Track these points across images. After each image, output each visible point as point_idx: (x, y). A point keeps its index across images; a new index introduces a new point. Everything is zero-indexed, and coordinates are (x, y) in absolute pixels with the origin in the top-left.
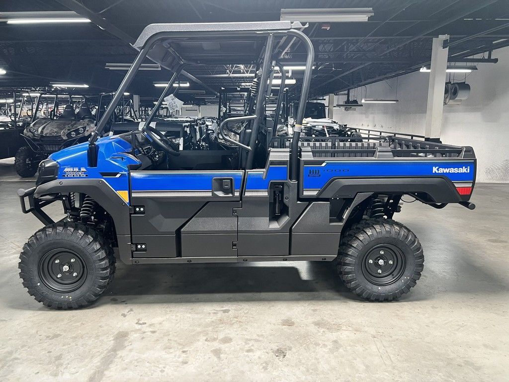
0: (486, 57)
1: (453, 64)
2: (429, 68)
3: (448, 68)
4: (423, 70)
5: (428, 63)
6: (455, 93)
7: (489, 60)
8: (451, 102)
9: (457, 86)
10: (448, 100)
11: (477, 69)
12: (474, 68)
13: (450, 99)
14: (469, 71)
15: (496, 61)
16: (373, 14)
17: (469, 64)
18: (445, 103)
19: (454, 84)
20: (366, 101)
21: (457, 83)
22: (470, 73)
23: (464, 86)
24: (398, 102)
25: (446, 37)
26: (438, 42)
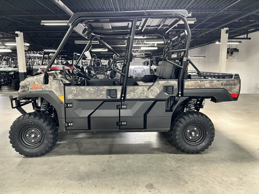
1: (231, 40)
2: (220, 42)
3: (228, 42)
4: (217, 43)
5: (219, 40)
6: (232, 53)
7: (247, 38)
8: (230, 57)
9: (233, 50)
10: (229, 56)
11: (241, 42)
12: (240, 42)
13: (230, 56)
14: (238, 43)
15: (250, 39)
16: (196, 21)
17: (238, 40)
18: (227, 58)
19: (231, 49)
20: (190, 57)
21: (233, 49)
22: (239, 44)
23: (236, 50)
24: (205, 58)
25: (227, 29)
26: (223, 31)
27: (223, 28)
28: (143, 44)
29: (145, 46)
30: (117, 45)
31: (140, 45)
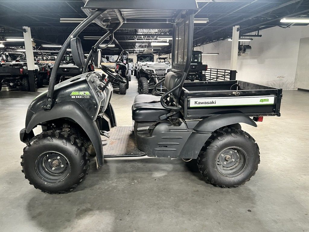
0: (257, 34)
1: (241, 37)
2: (232, 39)
3: (239, 39)
4: (230, 40)
5: (231, 37)
6: (245, 50)
7: (258, 36)
9: (245, 47)
11: (252, 40)
13: (243, 53)
14: (250, 40)
15: (261, 36)
16: (209, 21)
18: (239, 55)
19: (244, 46)
20: (203, 54)
21: (246, 45)
22: (251, 41)
23: (249, 47)
24: (219, 55)
25: (238, 27)
26: (235, 28)
27: (234, 26)
28: (153, 39)
29: (156, 42)
30: (125, 40)
31: (150, 41)
